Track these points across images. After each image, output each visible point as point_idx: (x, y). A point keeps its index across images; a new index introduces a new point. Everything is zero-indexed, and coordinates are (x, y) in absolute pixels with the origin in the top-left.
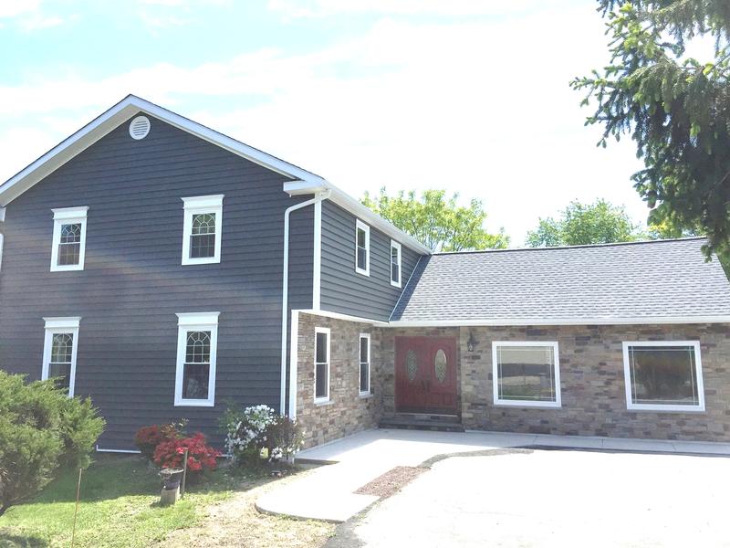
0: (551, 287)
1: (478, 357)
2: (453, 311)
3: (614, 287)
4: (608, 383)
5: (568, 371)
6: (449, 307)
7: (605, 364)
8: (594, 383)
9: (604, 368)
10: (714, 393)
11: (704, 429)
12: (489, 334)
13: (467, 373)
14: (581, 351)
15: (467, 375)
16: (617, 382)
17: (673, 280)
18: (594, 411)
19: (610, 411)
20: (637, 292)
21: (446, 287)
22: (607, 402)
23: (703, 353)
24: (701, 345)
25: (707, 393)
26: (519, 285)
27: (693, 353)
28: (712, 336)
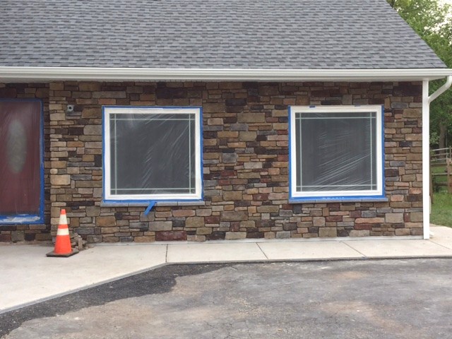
0: (190, 28)
1: (80, 132)
2: (36, 55)
3: (275, 32)
4: (268, 164)
5: (215, 149)
6: (30, 48)
7: (265, 139)
8: (248, 166)
9: (263, 144)
10: (396, 173)
11: (381, 220)
12: (97, 95)
13: (61, 155)
14: (233, 120)
15: (61, 159)
16: (278, 164)
17: (345, 26)
18: (247, 204)
19: (270, 203)
20: (307, 38)
21: (25, 21)
22: (265, 191)
23: (386, 121)
24: (384, 111)
25: (386, 173)
26: (143, 25)
27: (374, 121)
28: (399, 99)
